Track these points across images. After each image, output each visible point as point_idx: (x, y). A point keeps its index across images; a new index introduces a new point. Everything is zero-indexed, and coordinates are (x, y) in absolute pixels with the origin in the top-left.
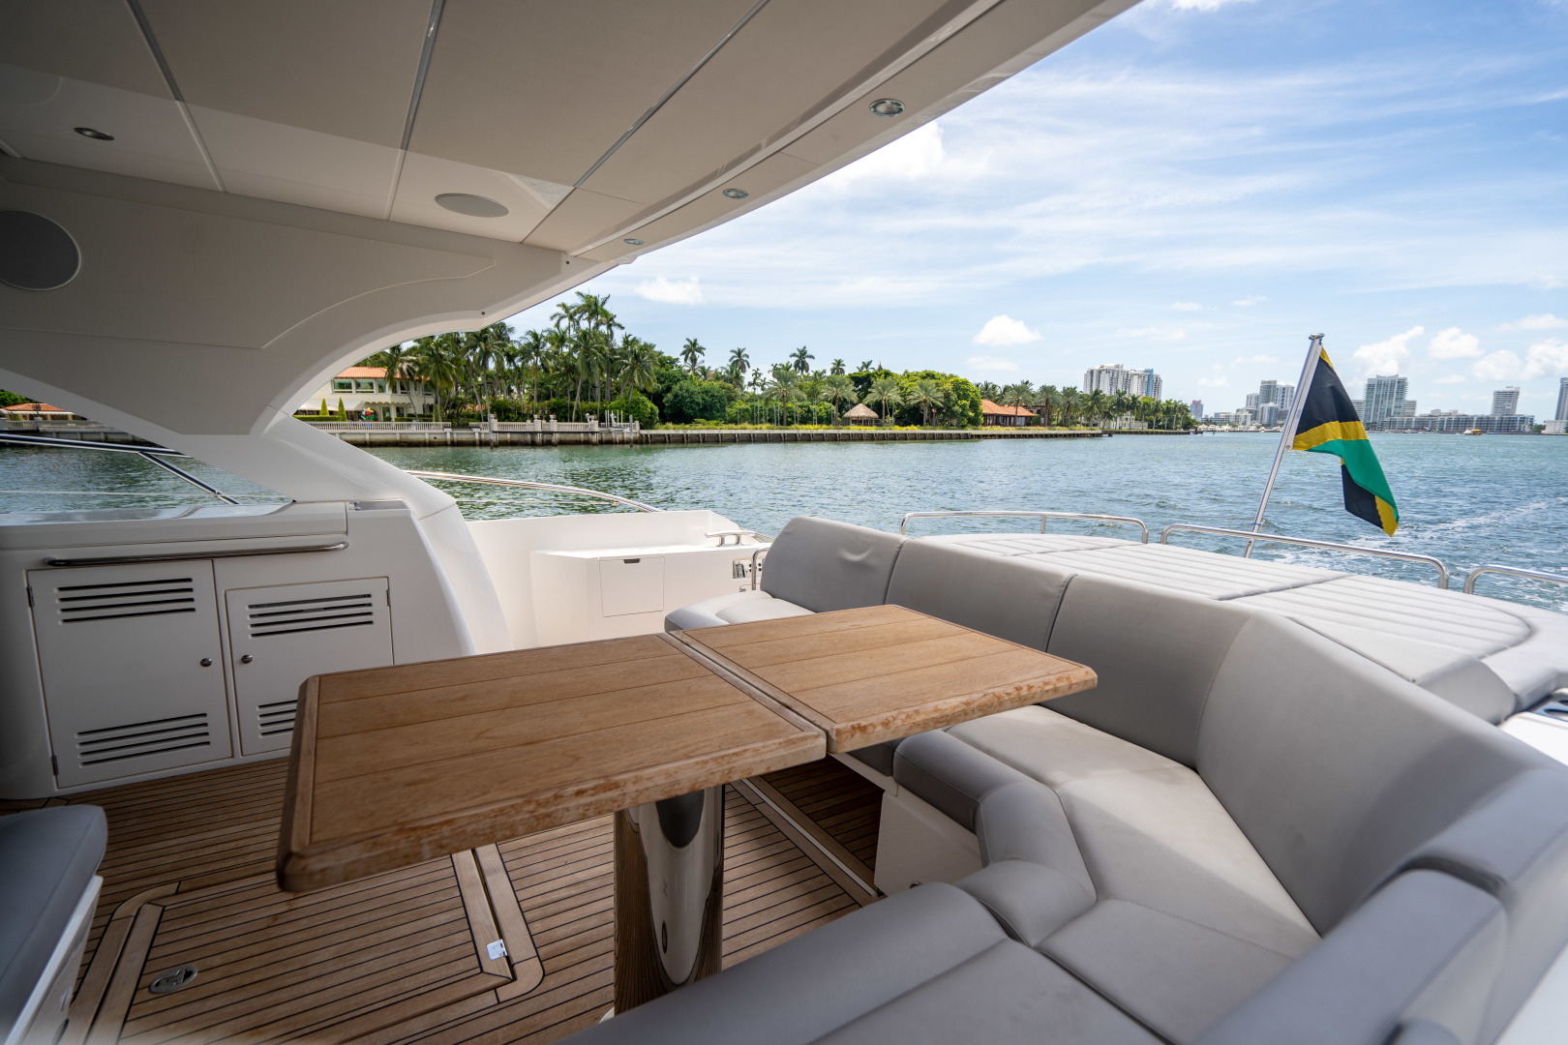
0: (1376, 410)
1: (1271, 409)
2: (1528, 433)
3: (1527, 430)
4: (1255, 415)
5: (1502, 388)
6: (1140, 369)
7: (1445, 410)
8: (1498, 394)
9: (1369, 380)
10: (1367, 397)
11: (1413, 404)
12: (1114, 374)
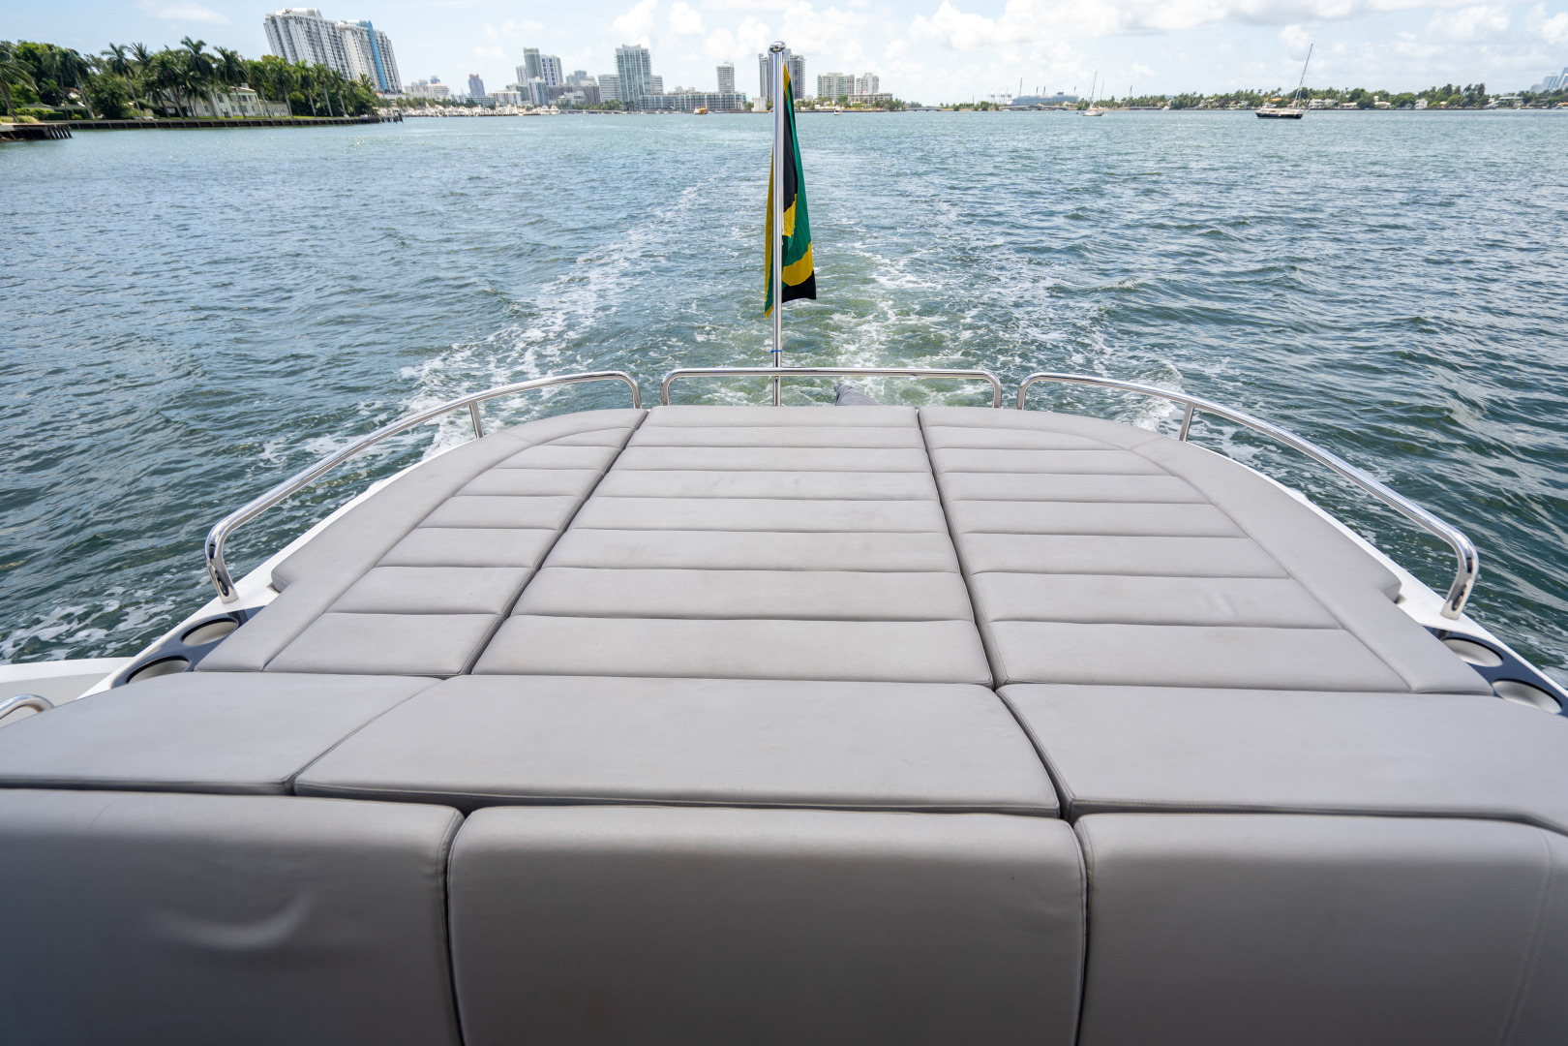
0: (630, 88)
1: (539, 85)
2: (743, 112)
3: (743, 108)
4: (524, 93)
5: (722, 65)
6: (353, 21)
7: (685, 88)
8: (720, 69)
9: (617, 50)
10: (620, 71)
11: (659, 81)
12: (312, 25)
